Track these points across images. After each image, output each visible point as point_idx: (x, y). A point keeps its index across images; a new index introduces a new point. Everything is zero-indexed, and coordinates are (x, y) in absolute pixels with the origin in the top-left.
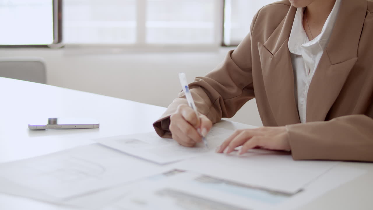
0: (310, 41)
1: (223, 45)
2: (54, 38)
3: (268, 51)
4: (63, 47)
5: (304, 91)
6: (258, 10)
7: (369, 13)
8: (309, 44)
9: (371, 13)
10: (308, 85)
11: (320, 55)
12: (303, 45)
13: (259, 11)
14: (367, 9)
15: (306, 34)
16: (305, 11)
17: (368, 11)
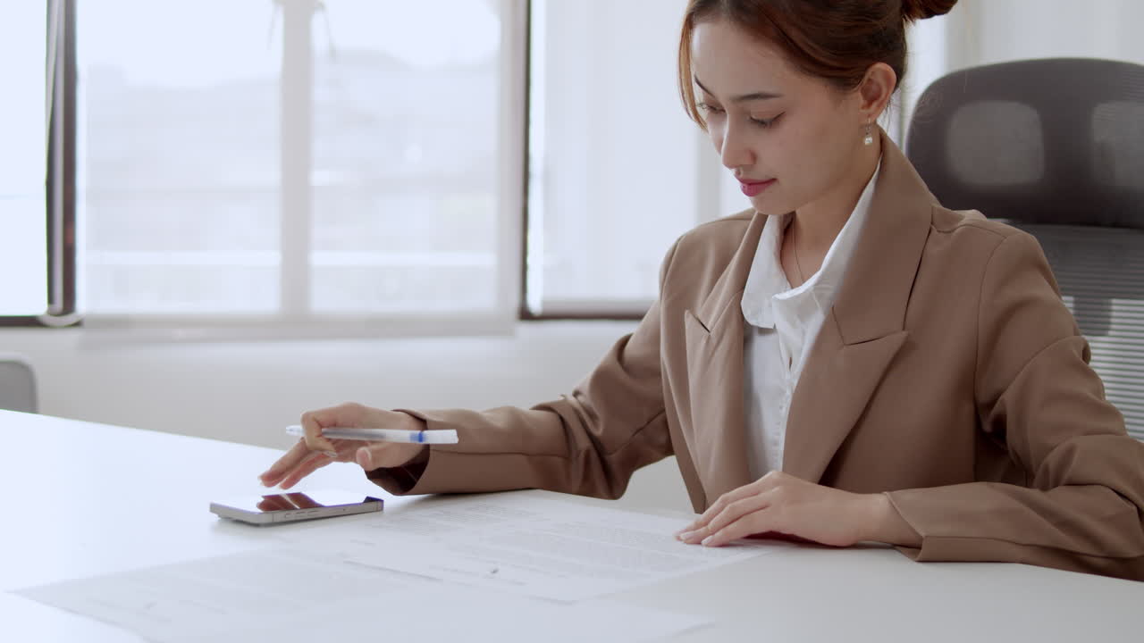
0: (792, 288)
1: (526, 315)
2: (51, 300)
3: (703, 325)
4: (77, 324)
5: (781, 408)
6: (679, 236)
7: (934, 232)
8: (789, 294)
9: (939, 232)
10: (789, 393)
11: (816, 321)
12: (777, 296)
13: (679, 239)
14: (932, 223)
15: (785, 278)
16: (788, 228)
17: (933, 227)
